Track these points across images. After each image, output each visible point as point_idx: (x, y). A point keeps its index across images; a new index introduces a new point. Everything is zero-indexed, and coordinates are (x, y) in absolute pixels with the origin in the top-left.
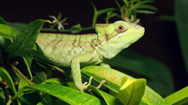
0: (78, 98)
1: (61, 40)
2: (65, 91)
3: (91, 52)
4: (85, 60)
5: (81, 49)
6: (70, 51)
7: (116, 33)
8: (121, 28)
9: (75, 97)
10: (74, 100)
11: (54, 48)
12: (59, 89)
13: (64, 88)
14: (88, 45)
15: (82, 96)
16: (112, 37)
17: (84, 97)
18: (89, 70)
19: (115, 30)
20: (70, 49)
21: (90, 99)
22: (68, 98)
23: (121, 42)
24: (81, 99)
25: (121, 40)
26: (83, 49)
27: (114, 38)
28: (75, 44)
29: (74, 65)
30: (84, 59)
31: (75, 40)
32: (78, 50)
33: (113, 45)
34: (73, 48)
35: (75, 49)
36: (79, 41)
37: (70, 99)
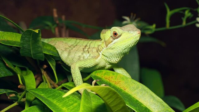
0: (65, 102)
1: (76, 45)
2: (57, 95)
3: (96, 58)
4: (86, 65)
5: (88, 55)
6: (80, 57)
7: (111, 39)
8: (115, 34)
9: (63, 101)
10: (60, 104)
11: (69, 53)
12: (52, 93)
13: (57, 92)
14: (95, 50)
15: (69, 100)
16: (109, 44)
17: (71, 101)
18: (97, 74)
19: (111, 36)
20: (80, 54)
21: (75, 103)
22: (57, 102)
23: (118, 48)
24: (67, 103)
25: (117, 46)
26: (90, 54)
27: (110, 44)
28: (85, 50)
29: (73, 70)
30: (84, 65)
31: (86, 45)
32: (86, 55)
33: (111, 51)
34: (82, 54)
35: (84, 54)
36: (89, 46)
37: (58, 102)
